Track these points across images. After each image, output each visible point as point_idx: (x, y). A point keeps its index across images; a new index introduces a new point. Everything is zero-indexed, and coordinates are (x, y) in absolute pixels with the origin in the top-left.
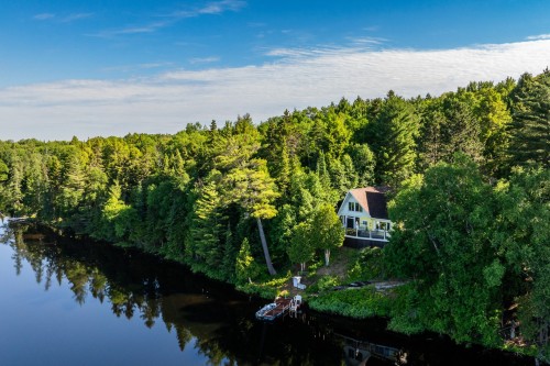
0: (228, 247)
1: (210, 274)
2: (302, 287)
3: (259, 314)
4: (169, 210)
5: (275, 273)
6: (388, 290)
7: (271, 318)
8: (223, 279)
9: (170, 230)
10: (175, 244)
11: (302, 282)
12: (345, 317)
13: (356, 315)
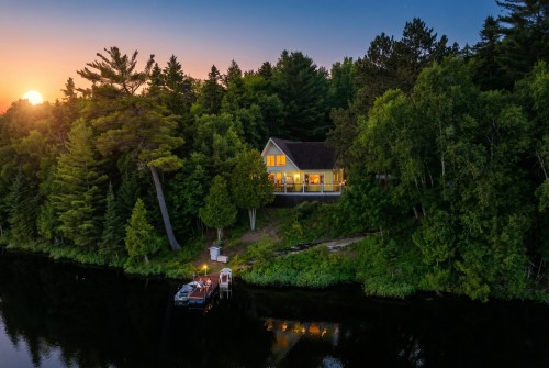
0: (110, 217)
1: (82, 259)
2: (224, 259)
3: (179, 297)
4: (11, 183)
5: (178, 247)
6: (345, 249)
7: (200, 299)
8: (102, 262)
9: (15, 208)
10: (22, 226)
11: (221, 253)
12: (301, 288)
13: (317, 282)
